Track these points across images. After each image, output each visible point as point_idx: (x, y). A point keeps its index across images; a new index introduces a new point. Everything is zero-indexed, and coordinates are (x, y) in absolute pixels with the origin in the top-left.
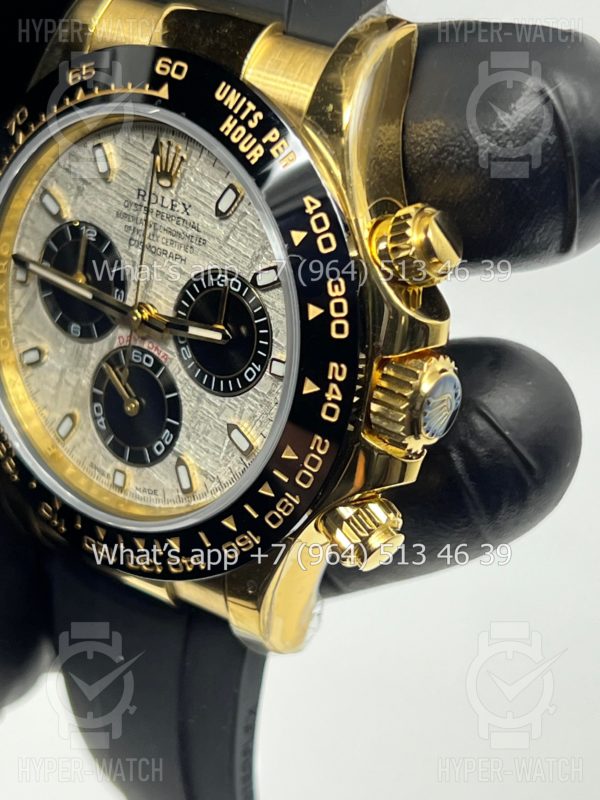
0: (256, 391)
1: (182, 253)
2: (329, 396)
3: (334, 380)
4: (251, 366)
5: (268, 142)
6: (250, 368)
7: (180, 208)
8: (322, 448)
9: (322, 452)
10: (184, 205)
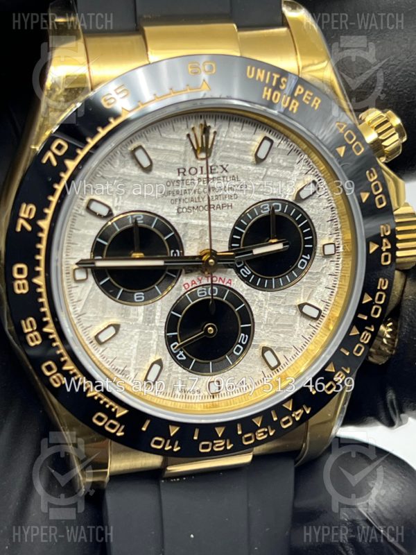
0: (311, 273)
1: (228, 201)
2: (384, 249)
3: (385, 237)
4: (302, 258)
5: (298, 95)
6: (302, 260)
7: (220, 169)
8: (384, 285)
9: (385, 288)
10: (222, 166)
